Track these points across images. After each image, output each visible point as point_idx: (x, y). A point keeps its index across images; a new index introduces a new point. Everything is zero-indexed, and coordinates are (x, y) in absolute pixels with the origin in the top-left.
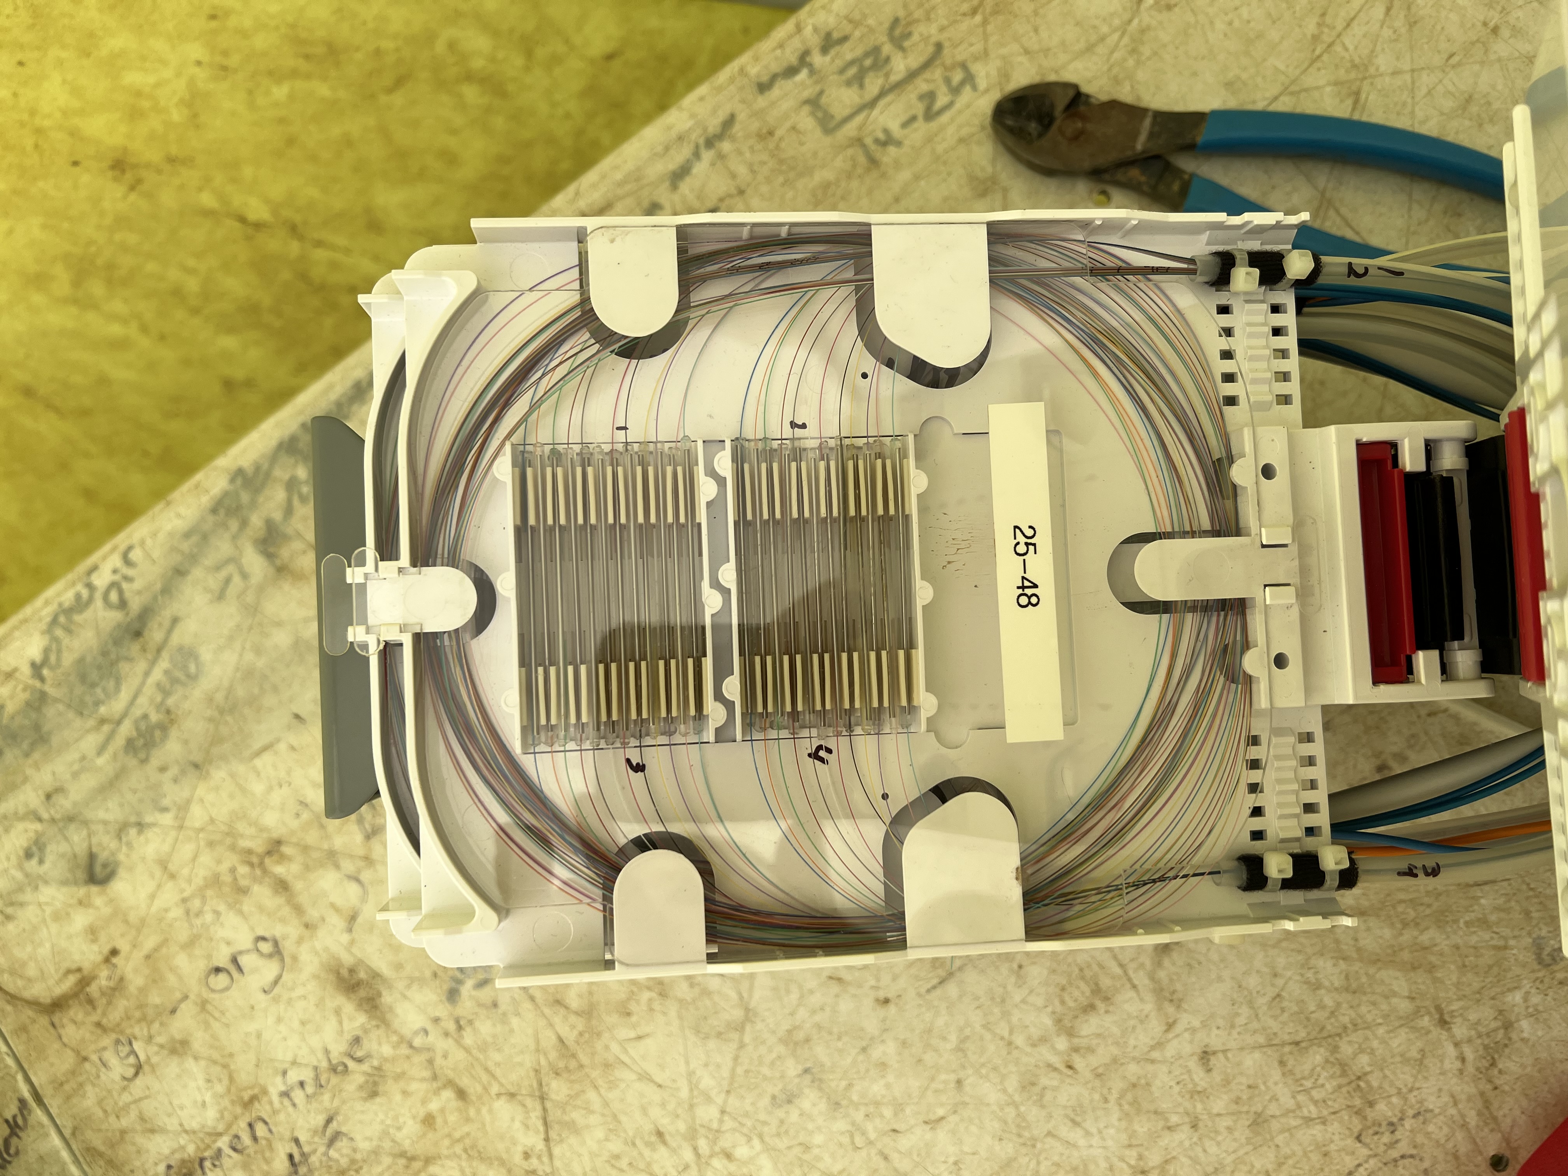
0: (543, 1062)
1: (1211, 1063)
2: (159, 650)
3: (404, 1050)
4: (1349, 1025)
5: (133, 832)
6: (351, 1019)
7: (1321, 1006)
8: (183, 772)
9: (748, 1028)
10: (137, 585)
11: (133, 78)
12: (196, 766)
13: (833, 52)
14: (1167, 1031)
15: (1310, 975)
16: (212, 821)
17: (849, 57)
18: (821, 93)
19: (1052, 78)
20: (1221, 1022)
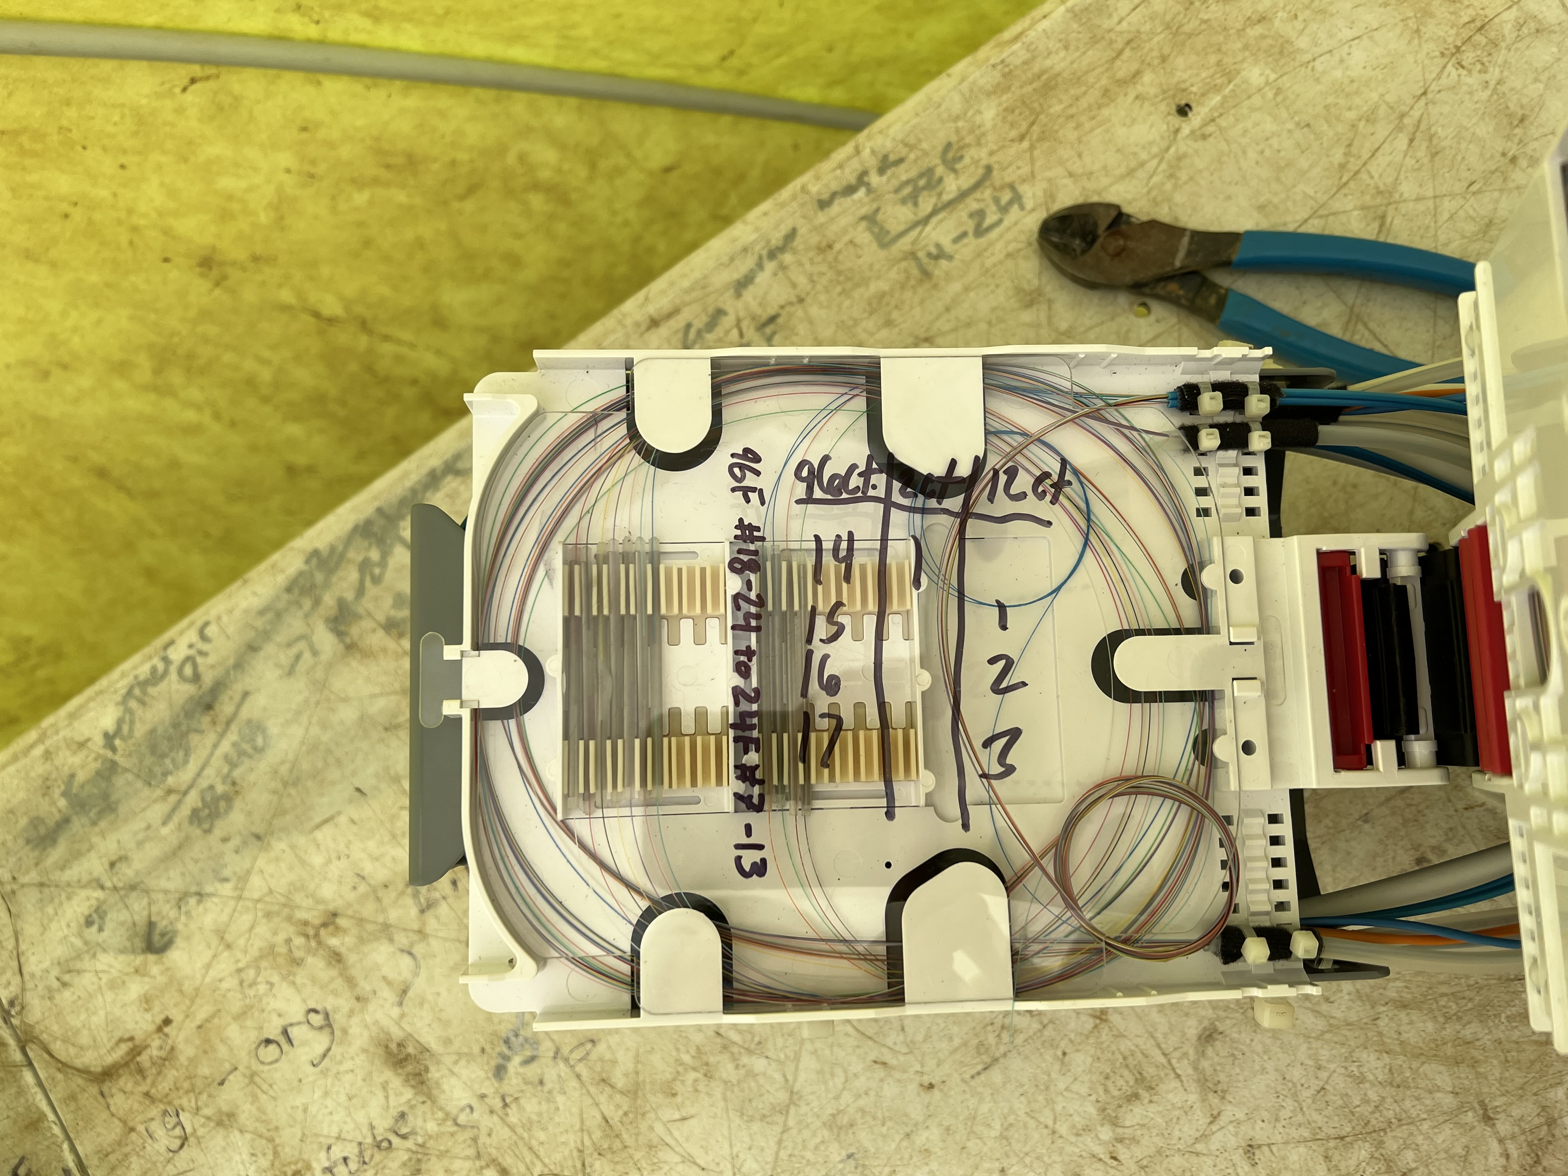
0: (587, 1142)
1: (1256, 1157)
2: (228, 723)
3: (449, 1127)
4: (1393, 1120)
5: (193, 901)
6: (398, 1094)
7: (1366, 1101)
8: (245, 843)
9: (792, 1110)
10: (211, 660)
11: (226, 183)
12: (258, 837)
13: (889, 172)
14: (1211, 1123)
15: (1354, 1068)
16: (271, 891)
17: (904, 178)
18: (878, 210)
19: (1095, 199)
20: (1265, 1115)
